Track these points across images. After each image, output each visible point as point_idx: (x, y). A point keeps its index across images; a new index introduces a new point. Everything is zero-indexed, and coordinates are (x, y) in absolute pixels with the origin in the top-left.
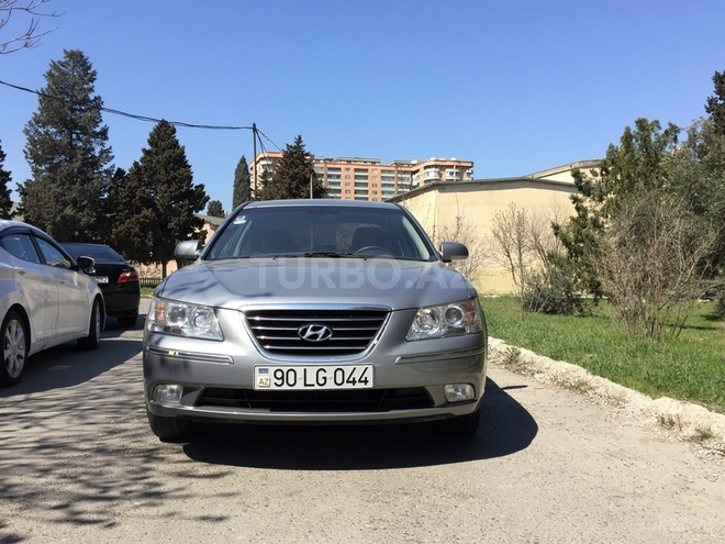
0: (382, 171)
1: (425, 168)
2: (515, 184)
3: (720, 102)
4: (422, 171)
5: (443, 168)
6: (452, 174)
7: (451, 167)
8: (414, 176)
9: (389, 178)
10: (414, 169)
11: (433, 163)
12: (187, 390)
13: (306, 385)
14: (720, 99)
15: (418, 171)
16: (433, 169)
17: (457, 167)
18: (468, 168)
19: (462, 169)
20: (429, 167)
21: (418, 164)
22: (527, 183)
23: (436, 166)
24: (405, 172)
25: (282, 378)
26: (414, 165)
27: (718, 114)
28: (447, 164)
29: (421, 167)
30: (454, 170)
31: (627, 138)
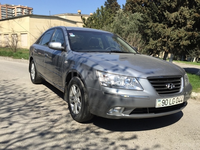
0: (2, 7)
1: (17, 8)
2: (53, 18)
3: (108, 3)
4: (16, 9)
5: (23, 9)
6: (26, 11)
7: (26, 9)
8: (13, 10)
9: (4, 10)
10: (13, 8)
11: (20, 7)
12: (126, 109)
13: (170, 104)
14: (108, 2)
15: (14, 9)
16: (20, 9)
17: (28, 9)
18: (31, 10)
19: (29, 10)
20: (18, 8)
21: (14, 6)
22: (56, 18)
23: (21, 8)
24: (10, 8)
25: (164, 103)
26: (13, 6)
27: (107, 6)
28: (25, 7)
29: (15, 7)
30: (27, 10)
31: (98, 11)
